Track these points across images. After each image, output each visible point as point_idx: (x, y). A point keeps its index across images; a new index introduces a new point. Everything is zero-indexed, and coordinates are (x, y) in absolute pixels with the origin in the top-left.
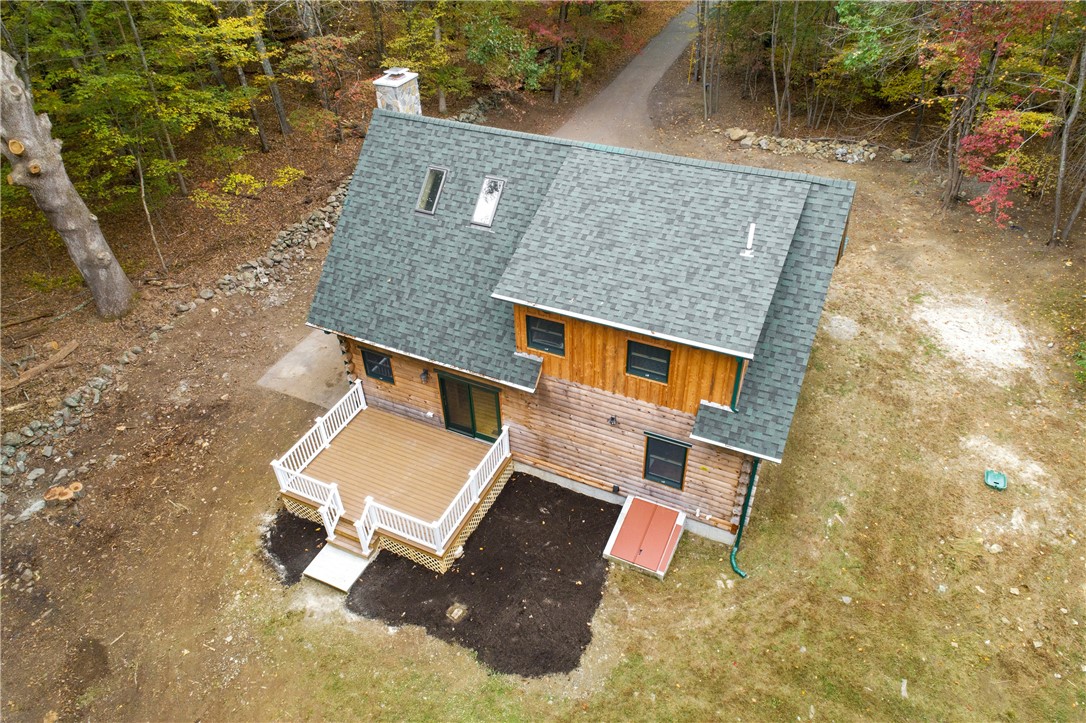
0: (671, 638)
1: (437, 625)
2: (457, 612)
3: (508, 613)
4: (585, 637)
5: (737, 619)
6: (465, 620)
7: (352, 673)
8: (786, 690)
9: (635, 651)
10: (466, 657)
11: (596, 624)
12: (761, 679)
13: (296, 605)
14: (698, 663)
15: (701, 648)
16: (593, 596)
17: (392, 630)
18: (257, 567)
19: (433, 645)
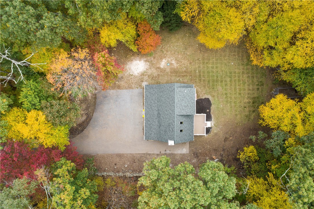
0: (202, 91)
1: (210, 112)
2: (208, 111)
3: (206, 106)
4: (205, 98)
5: (197, 86)
6: (208, 109)
7: (217, 116)
8: (202, 81)
9: (205, 94)
10: (211, 107)
11: (204, 98)
12: (202, 83)
13: (213, 126)
14: (203, 88)
15: (201, 88)
16: (201, 99)
17: (212, 115)
18: (211, 132)
19: (212, 111)
